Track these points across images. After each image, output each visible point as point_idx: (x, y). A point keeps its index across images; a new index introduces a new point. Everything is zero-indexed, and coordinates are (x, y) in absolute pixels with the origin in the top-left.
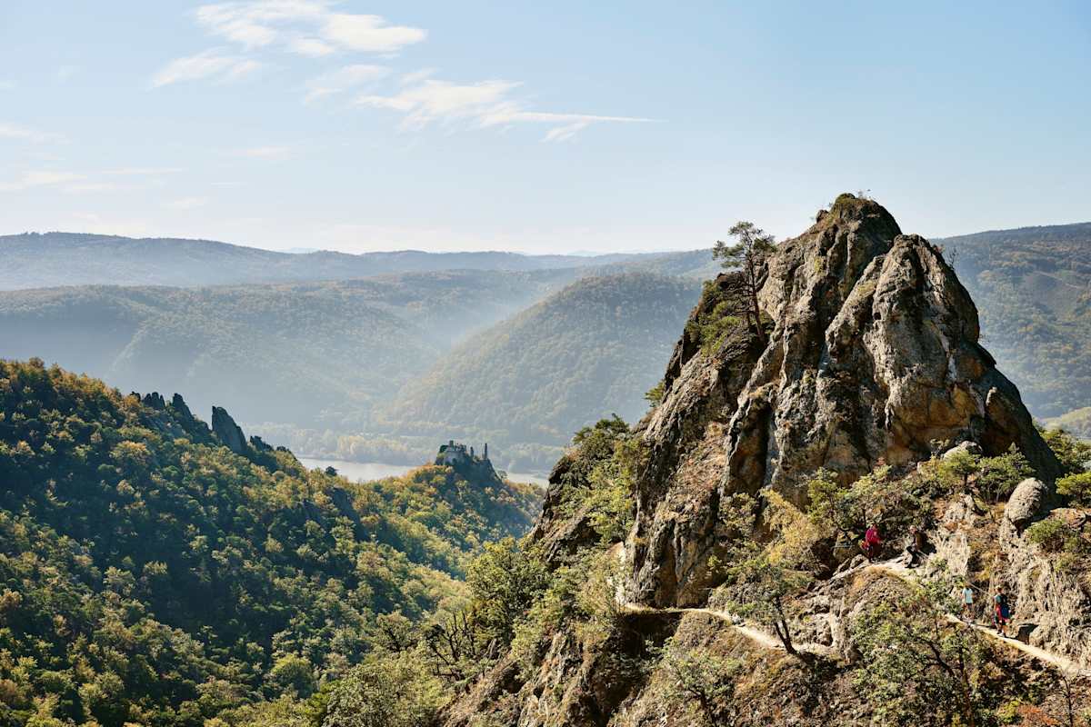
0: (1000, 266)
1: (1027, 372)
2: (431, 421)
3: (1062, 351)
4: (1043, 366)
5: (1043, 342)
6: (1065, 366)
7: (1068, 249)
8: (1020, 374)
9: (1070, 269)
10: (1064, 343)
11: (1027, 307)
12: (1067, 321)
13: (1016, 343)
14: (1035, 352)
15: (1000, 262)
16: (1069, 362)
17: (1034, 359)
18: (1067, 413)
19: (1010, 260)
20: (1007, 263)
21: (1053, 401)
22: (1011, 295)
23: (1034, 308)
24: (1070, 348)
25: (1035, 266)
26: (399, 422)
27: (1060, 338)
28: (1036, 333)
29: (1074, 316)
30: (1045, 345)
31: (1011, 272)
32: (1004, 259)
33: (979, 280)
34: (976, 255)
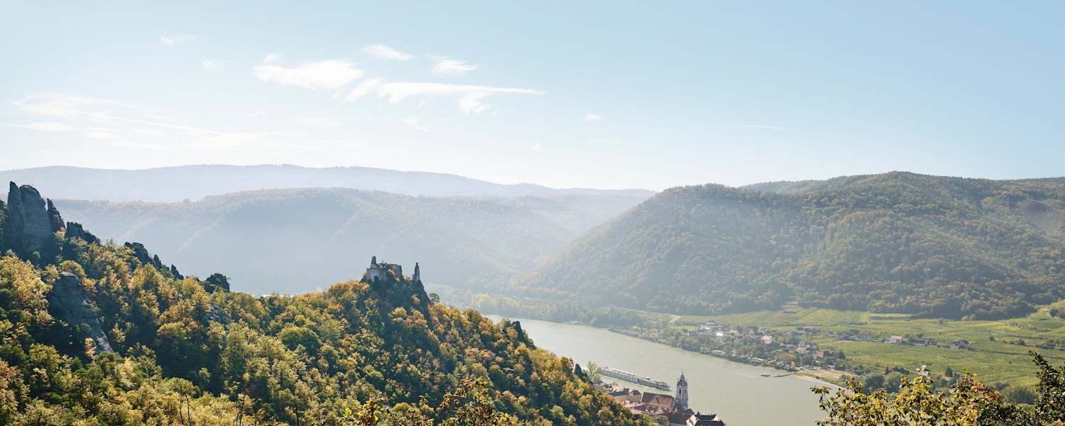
0: (1000, 194)
1: (1021, 269)
2: (548, 287)
3: (1052, 254)
4: (1036, 265)
5: (1035, 246)
6: (1055, 265)
7: (1055, 186)
8: (1016, 270)
9: (1056, 198)
10: (1054, 249)
11: (1022, 224)
12: (1054, 235)
13: (1012, 247)
14: (1028, 254)
15: (1000, 191)
16: (1058, 263)
17: (1028, 259)
18: (1056, 301)
19: (1007, 190)
20: (1005, 192)
21: (1044, 292)
22: (1008, 215)
23: (1027, 225)
24: (1059, 253)
25: (1028, 195)
26: (525, 288)
27: (1049, 244)
28: (1029, 240)
29: (1060, 232)
30: (1037, 249)
31: (1008, 199)
32: (1004, 189)
33: (983, 204)
34: (980, 186)
